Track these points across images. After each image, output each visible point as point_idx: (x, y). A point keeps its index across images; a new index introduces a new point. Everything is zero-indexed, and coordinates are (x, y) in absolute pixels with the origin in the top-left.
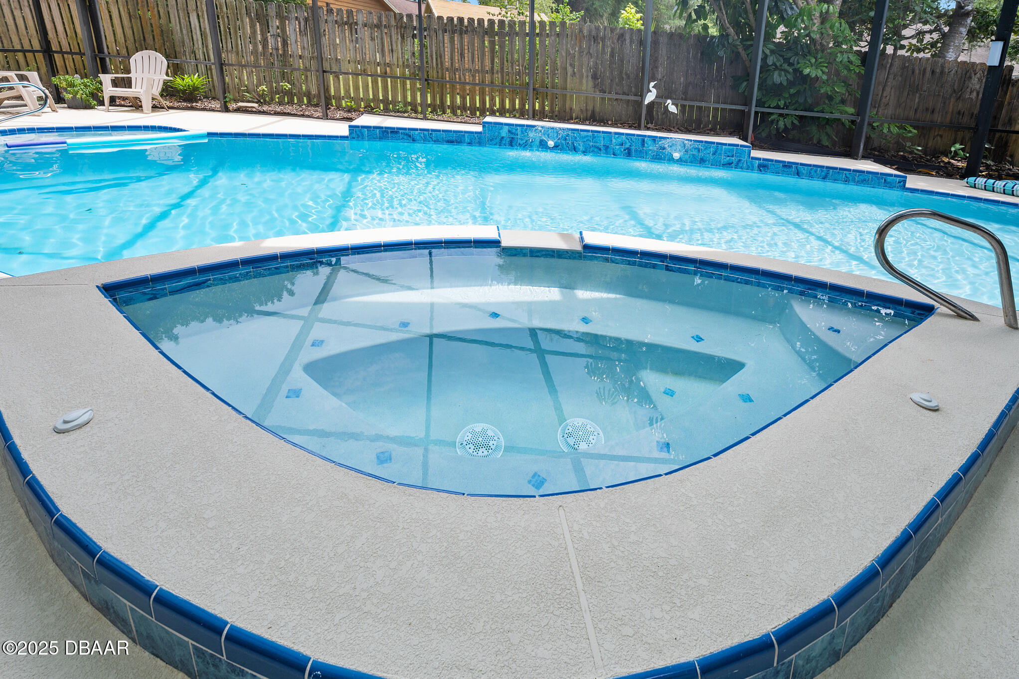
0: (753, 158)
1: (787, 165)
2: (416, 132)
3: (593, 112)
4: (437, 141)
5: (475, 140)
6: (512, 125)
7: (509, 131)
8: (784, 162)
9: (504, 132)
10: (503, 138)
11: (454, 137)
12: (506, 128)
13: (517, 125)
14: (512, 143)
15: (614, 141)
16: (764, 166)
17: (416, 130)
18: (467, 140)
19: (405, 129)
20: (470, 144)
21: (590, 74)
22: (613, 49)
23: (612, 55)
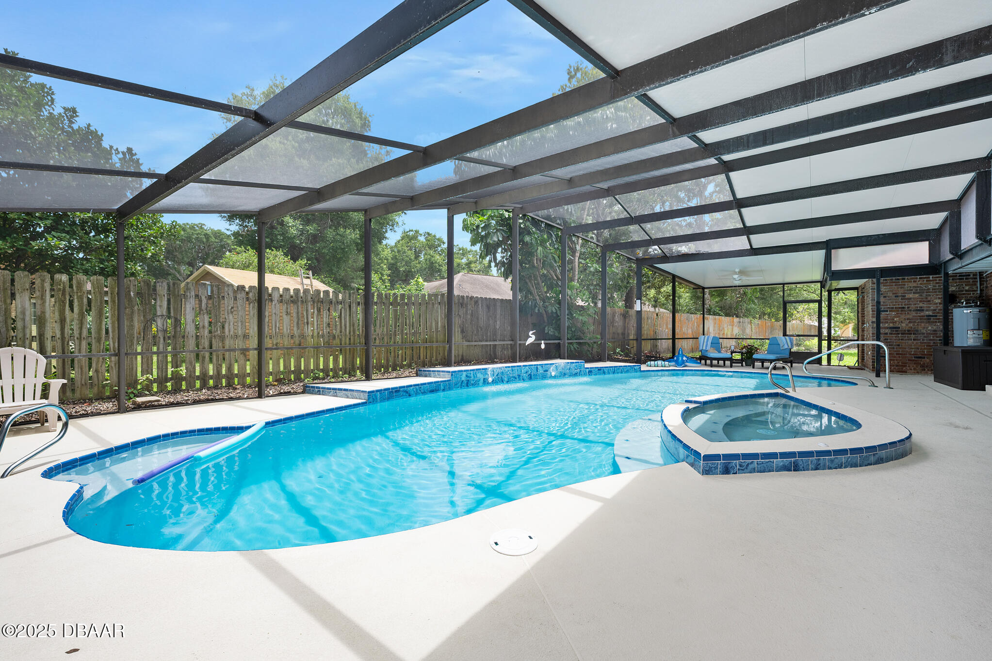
0: (586, 368)
1: (599, 369)
2: (411, 388)
3: (462, 356)
4: (424, 393)
5: (447, 386)
6: (468, 371)
7: (466, 376)
8: (598, 368)
9: (463, 378)
10: (463, 381)
11: (434, 386)
12: (464, 374)
13: (471, 370)
14: (468, 384)
15: (523, 371)
16: (590, 372)
17: (411, 386)
18: (442, 388)
19: (404, 387)
20: (444, 390)
21: (460, 330)
22: (472, 311)
23: (472, 315)
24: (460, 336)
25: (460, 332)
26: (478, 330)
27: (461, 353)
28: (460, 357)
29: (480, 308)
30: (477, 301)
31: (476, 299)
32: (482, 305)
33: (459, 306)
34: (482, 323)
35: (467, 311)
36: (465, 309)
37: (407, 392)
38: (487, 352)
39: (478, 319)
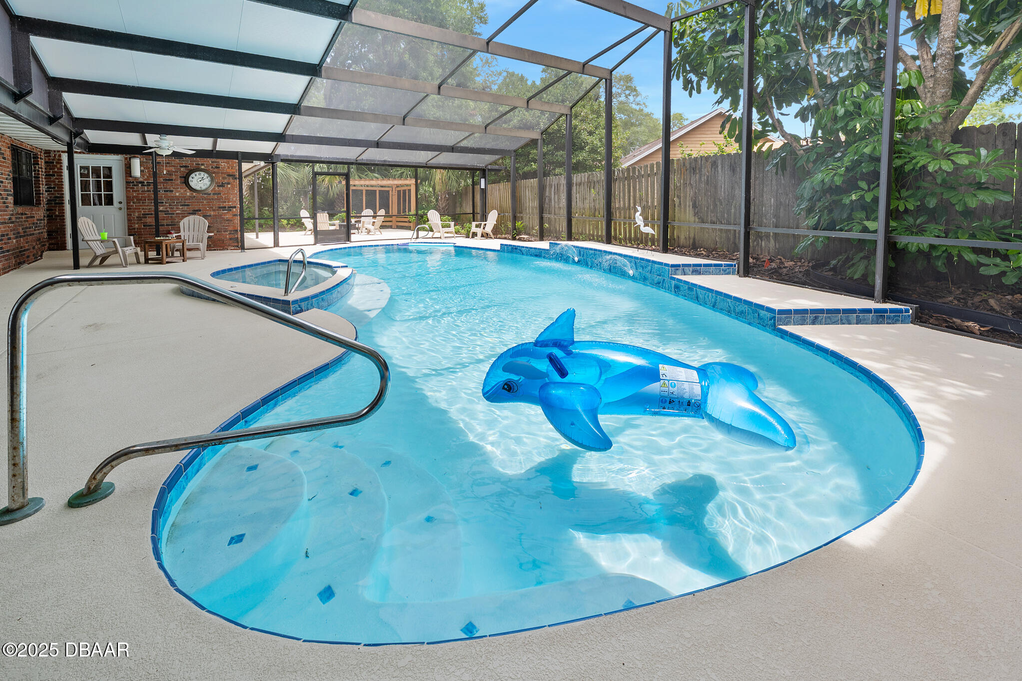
3: (694, 239)
19: (519, 247)
21: (691, 204)
22: (708, 177)
23: (707, 183)
24: (692, 213)
25: (691, 207)
26: (715, 205)
27: (692, 235)
28: (691, 241)
29: (720, 170)
30: (715, 162)
31: (714, 159)
32: (722, 167)
33: (690, 171)
34: (722, 194)
35: (700, 178)
36: (698, 175)
37: (521, 251)
38: (728, 239)
39: (716, 187)
